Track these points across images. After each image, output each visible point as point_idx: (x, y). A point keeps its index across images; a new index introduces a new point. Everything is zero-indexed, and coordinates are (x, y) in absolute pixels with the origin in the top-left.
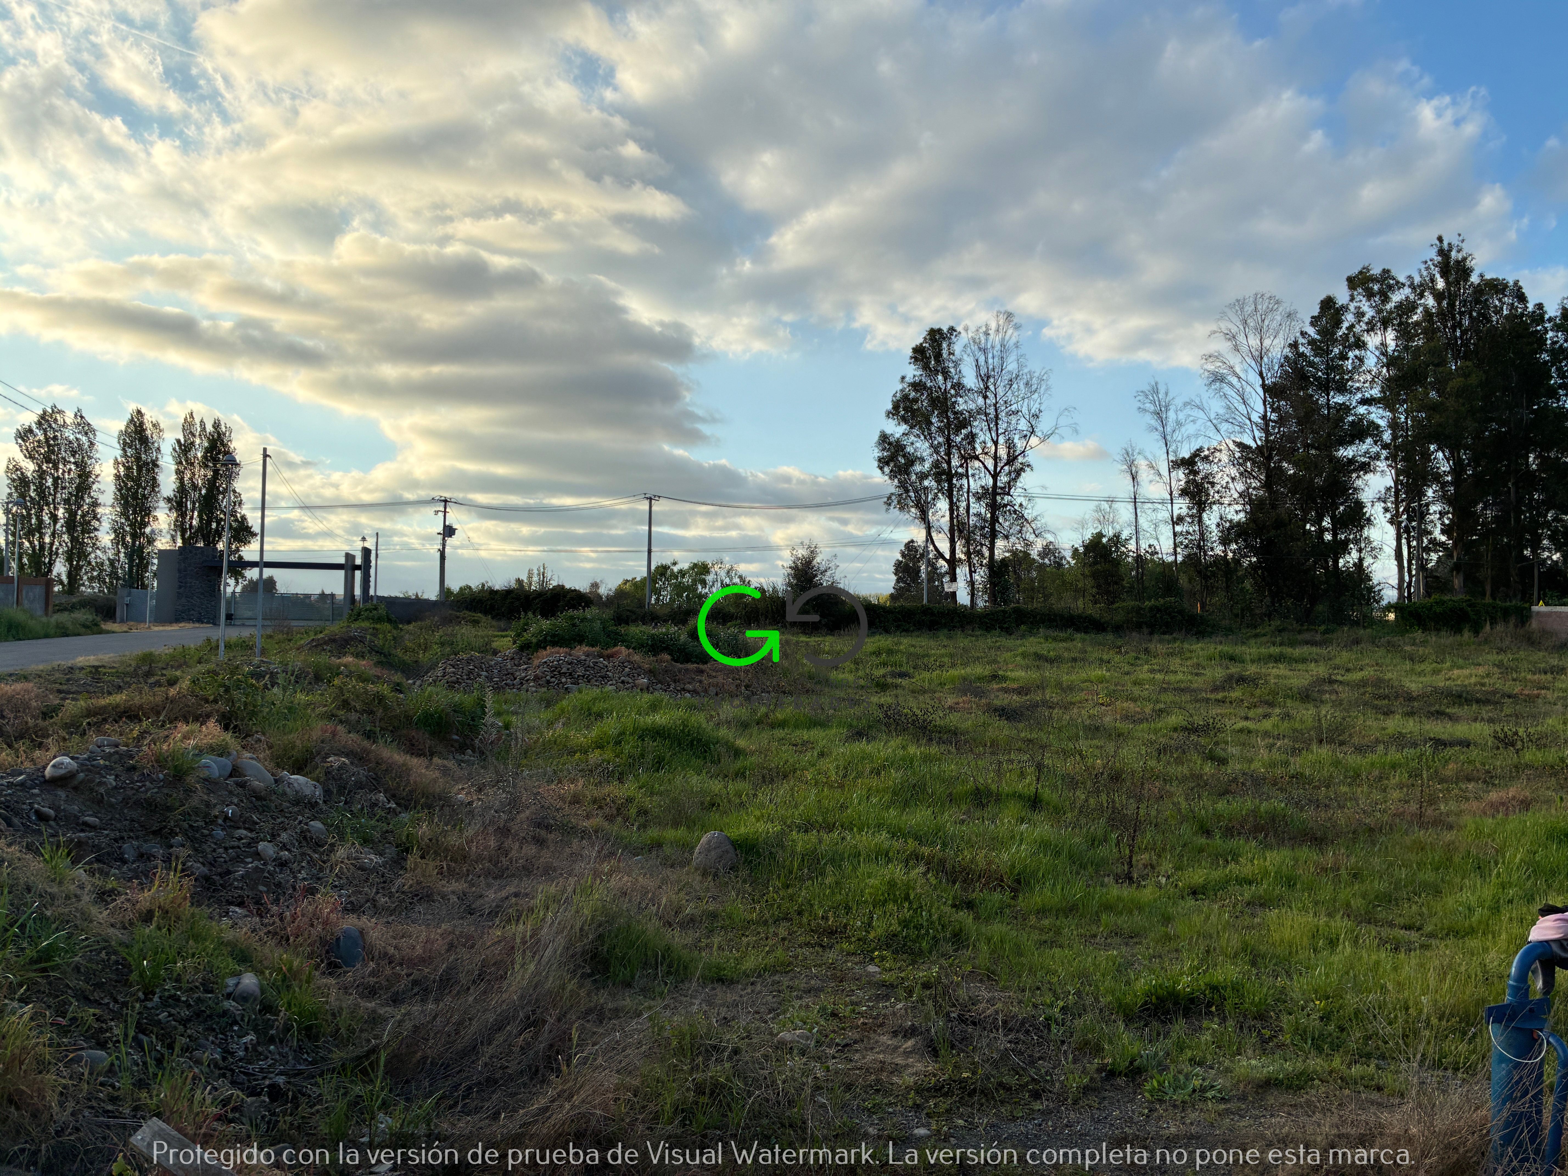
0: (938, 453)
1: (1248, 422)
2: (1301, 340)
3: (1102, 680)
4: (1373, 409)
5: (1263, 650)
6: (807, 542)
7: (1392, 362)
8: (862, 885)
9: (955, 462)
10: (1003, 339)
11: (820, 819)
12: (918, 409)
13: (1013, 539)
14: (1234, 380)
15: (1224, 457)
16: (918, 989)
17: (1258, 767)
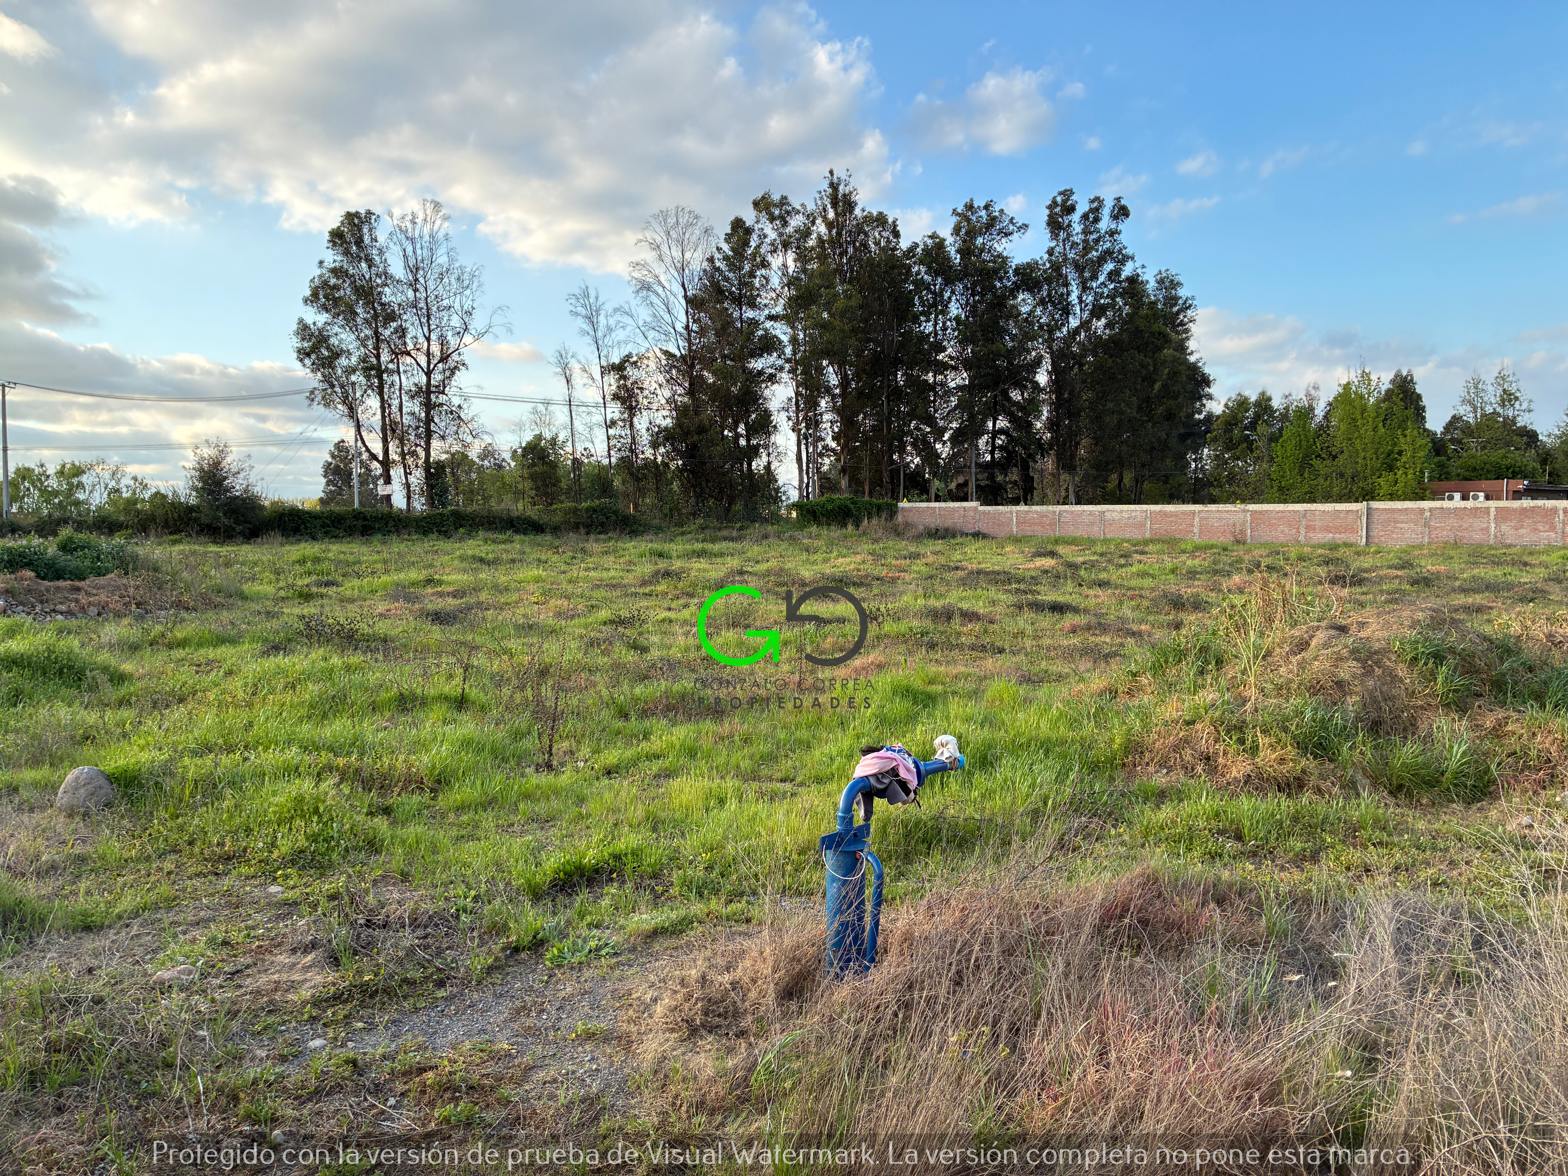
0: (365, 346)
1: (672, 331)
2: (717, 256)
3: (538, 580)
4: (777, 325)
5: (688, 547)
6: (215, 440)
7: (792, 282)
8: (266, 805)
9: (385, 357)
10: (432, 230)
11: (220, 741)
12: (340, 298)
13: (450, 440)
14: (660, 290)
15: (653, 365)
16: (323, 901)
17: (675, 653)
